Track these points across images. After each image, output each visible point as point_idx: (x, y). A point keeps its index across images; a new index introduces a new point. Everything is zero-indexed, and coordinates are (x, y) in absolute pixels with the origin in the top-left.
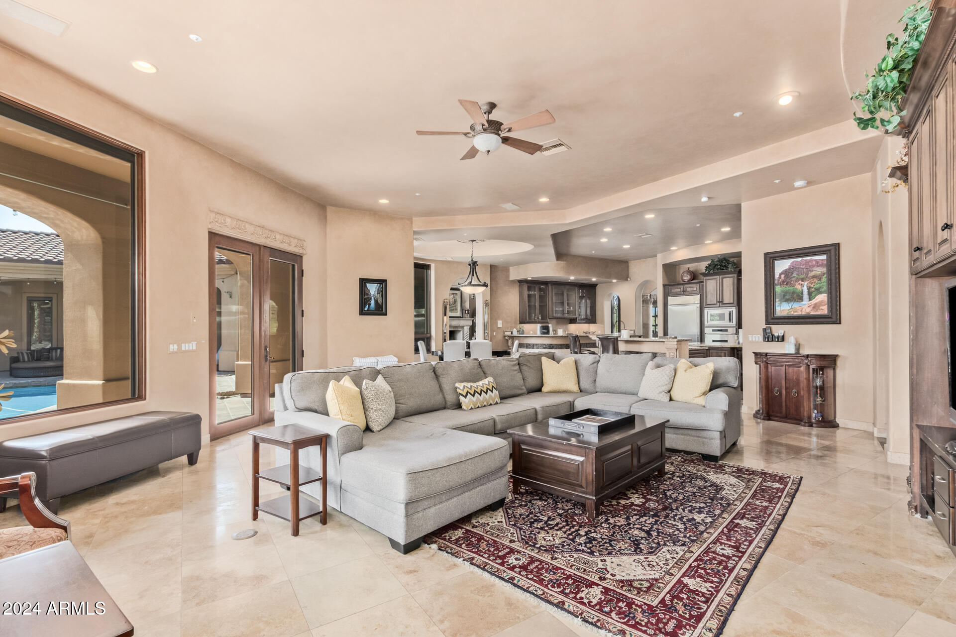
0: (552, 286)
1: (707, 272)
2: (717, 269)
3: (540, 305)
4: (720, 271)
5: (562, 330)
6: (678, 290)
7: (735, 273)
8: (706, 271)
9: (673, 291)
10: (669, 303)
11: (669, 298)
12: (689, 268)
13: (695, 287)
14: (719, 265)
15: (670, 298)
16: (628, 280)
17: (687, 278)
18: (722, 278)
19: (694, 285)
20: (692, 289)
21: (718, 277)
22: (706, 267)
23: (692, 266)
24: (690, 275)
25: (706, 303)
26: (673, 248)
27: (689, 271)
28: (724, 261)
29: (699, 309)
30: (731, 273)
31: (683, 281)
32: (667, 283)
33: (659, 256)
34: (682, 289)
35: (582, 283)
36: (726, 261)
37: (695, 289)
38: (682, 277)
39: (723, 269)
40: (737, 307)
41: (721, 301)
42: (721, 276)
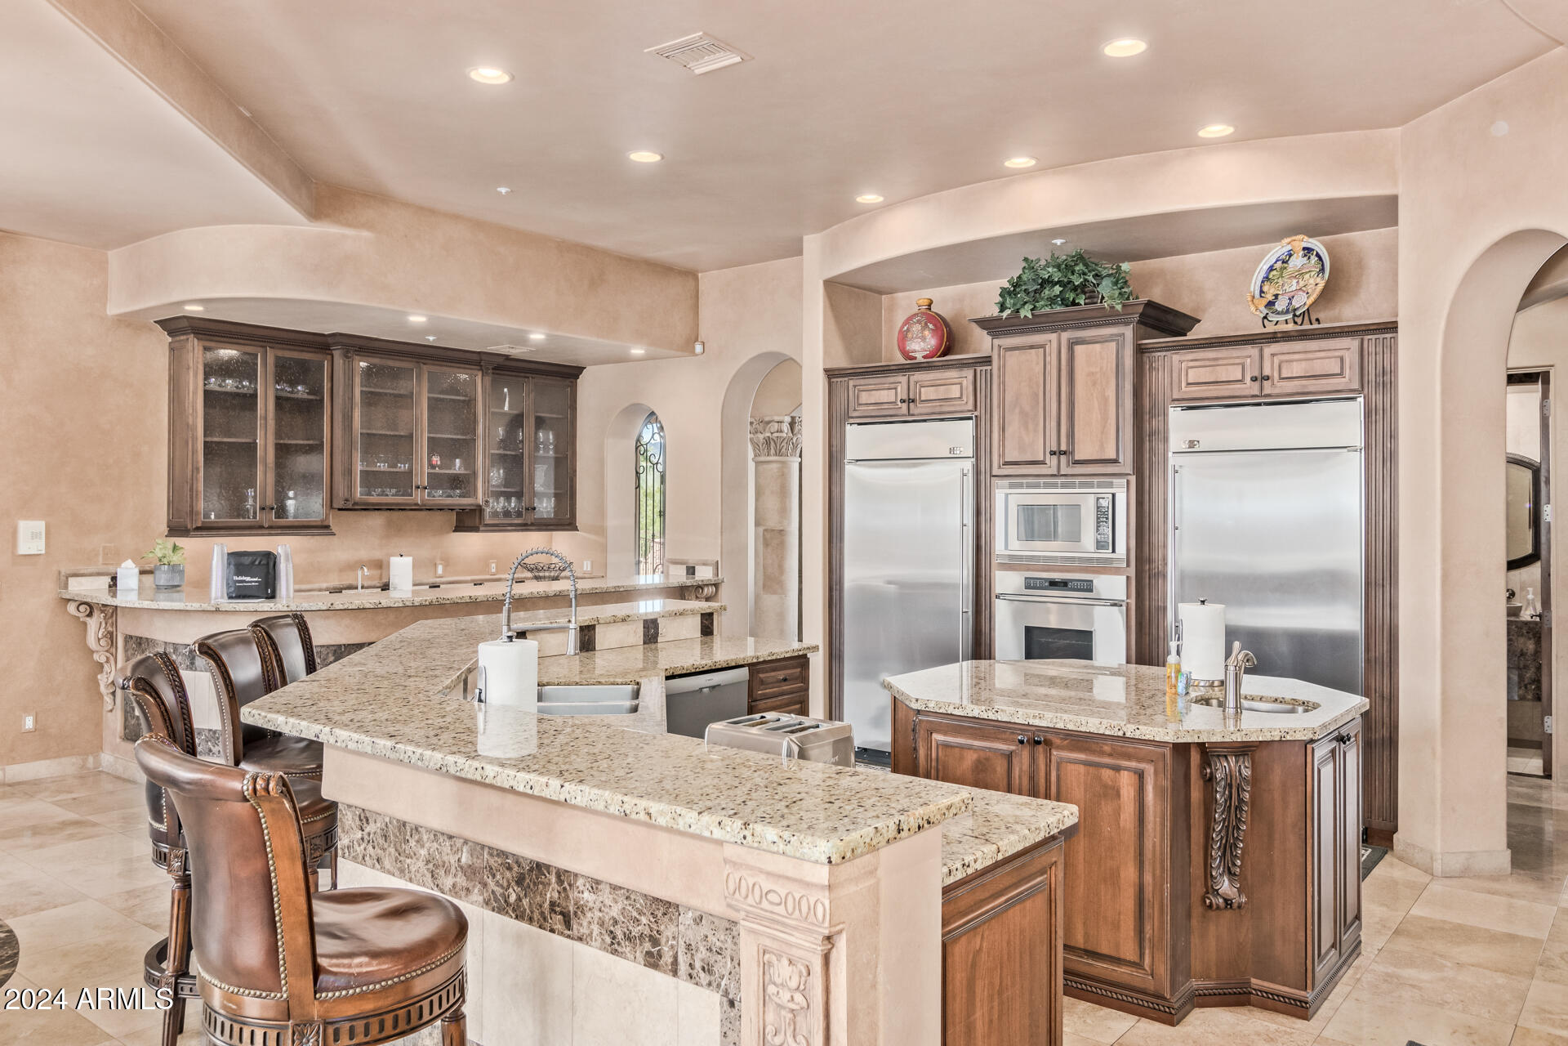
0: (346, 356)
1: (1005, 314)
2: (1052, 301)
3: (276, 444)
4: (1059, 309)
5: (408, 561)
6: (886, 396)
7: (1127, 324)
8: (1003, 308)
9: (865, 398)
10: (850, 454)
11: (848, 427)
12: (931, 303)
13: (955, 384)
14: (1059, 282)
15: (852, 432)
16: (693, 352)
17: (923, 344)
18: (1072, 344)
19: (952, 374)
20: (941, 392)
21: (1053, 336)
22: (1004, 293)
23: (947, 298)
24: (936, 331)
25: (1002, 455)
26: (869, 198)
27: (929, 316)
28: (1080, 267)
29: (969, 481)
30: (1110, 318)
31: (906, 355)
32: (841, 362)
33: (812, 243)
34: (902, 393)
35: (507, 357)
36: (1086, 265)
37: (955, 392)
38: (903, 337)
39: (1074, 304)
40: (1133, 479)
41: (1063, 448)
42: (1065, 336)
